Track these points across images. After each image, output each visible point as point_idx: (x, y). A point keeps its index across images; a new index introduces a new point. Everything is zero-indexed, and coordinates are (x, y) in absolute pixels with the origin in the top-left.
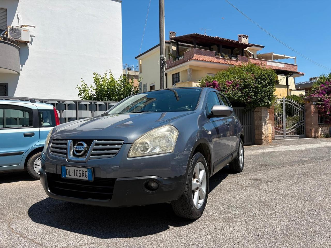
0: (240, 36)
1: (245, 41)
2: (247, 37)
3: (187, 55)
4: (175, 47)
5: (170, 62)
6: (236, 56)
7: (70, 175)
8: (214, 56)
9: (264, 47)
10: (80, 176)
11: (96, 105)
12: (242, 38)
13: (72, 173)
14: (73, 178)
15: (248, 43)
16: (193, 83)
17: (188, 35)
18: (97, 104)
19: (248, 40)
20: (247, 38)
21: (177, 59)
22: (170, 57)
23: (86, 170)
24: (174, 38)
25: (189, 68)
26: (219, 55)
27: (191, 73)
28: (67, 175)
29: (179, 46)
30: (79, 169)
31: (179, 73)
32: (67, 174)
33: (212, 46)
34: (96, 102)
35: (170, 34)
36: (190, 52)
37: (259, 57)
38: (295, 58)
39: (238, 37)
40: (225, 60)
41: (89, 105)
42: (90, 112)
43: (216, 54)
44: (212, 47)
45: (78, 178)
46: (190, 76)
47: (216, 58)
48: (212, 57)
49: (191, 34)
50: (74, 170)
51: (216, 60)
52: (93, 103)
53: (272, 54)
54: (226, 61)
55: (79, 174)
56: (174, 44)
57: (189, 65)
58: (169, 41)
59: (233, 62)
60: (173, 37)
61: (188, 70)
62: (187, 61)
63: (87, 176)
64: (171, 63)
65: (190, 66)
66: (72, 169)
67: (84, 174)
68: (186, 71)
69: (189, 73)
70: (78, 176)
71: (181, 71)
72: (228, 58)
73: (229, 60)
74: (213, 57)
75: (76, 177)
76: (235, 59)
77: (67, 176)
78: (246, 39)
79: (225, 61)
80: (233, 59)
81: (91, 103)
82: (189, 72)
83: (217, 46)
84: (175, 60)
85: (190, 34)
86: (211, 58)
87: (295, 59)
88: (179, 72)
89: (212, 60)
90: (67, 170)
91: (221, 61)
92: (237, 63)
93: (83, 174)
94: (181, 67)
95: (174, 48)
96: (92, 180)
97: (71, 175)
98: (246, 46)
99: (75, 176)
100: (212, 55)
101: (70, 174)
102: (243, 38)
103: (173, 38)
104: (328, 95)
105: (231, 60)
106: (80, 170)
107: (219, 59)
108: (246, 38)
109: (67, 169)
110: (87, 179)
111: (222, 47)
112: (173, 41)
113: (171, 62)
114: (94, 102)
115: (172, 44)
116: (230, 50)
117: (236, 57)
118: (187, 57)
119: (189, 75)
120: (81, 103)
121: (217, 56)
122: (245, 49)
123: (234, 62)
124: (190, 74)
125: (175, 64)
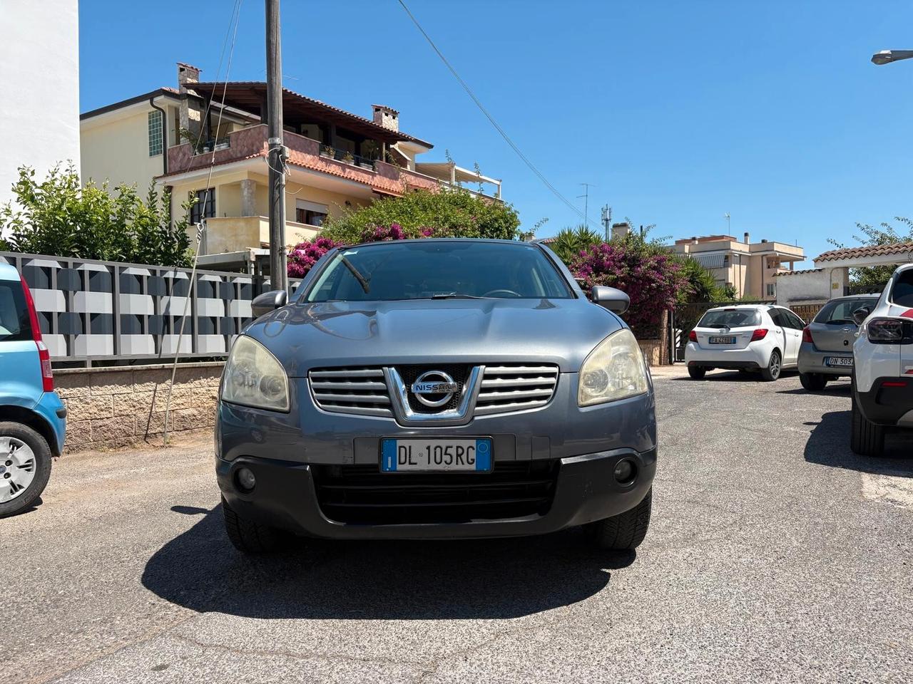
0: (377, 109)
1: (389, 123)
2: (394, 114)
3: (239, 141)
4: (199, 113)
5: (181, 155)
6: (370, 160)
7: (410, 463)
8: (317, 154)
9: (430, 146)
10: (449, 461)
11: (82, 273)
12: (384, 114)
13: (421, 455)
14: (424, 471)
15: (396, 130)
16: (261, 222)
17: (244, 84)
18: (85, 269)
19: (397, 122)
20: (394, 118)
21: (205, 148)
22: (182, 139)
23: (473, 443)
24: (196, 84)
25: (245, 177)
26: (329, 154)
27: (251, 194)
28: (400, 463)
29: (212, 113)
30: (444, 443)
31: (212, 190)
32: (403, 460)
33: (305, 125)
34: (82, 264)
35: (182, 70)
36: (249, 134)
37: (421, 170)
38: (498, 183)
39: (373, 110)
40: (344, 167)
41: (58, 270)
42: (60, 293)
43: (322, 150)
44: (304, 127)
45: (443, 467)
46: (249, 201)
47: (322, 160)
48: (312, 156)
49: (254, 81)
50: (428, 448)
51: (321, 165)
52: (71, 266)
53: (453, 167)
54: (348, 170)
55: (447, 458)
56: (193, 102)
57: (246, 171)
58: (177, 92)
59: (364, 175)
60: (190, 80)
61: (243, 185)
62: (242, 158)
63: (473, 460)
64: (187, 157)
65: (250, 173)
66: (418, 447)
67: (462, 456)
68: (237, 186)
69: (245, 193)
70: (443, 462)
71: (220, 186)
72: (352, 164)
73: (354, 169)
74: (314, 155)
75: (434, 467)
76: (368, 168)
77: (399, 467)
78: (393, 120)
79: (344, 172)
80: (364, 167)
81: (65, 264)
82: (246, 189)
83: (321, 127)
84: (201, 151)
85: (252, 83)
86: (309, 157)
87: (499, 186)
88: (214, 188)
89: (312, 163)
90: (403, 450)
91: (333, 169)
92: (373, 178)
93: (459, 456)
94: (220, 173)
95: (195, 115)
96: (487, 468)
97: (416, 464)
98: (394, 137)
99: (429, 463)
100: (310, 149)
101: (412, 461)
102: (387, 115)
103: (192, 84)
104: (597, 276)
105: (359, 170)
106: (450, 445)
107: (328, 162)
108: (392, 117)
109: (400, 447)
110: (473, 467)
111: (338, 134)
112: (192, 92)
113: (184, 155)
114: (74, 263)
115: (187, 100)
116: (352, 143)
117: (372, 164)
118: (239, 148)
119: (246, 198)
120: (29, 264)
121: (324, 155)
122: (392, 146)
123: (366, 176)
124: (249, 195)
125: (201, 162)
